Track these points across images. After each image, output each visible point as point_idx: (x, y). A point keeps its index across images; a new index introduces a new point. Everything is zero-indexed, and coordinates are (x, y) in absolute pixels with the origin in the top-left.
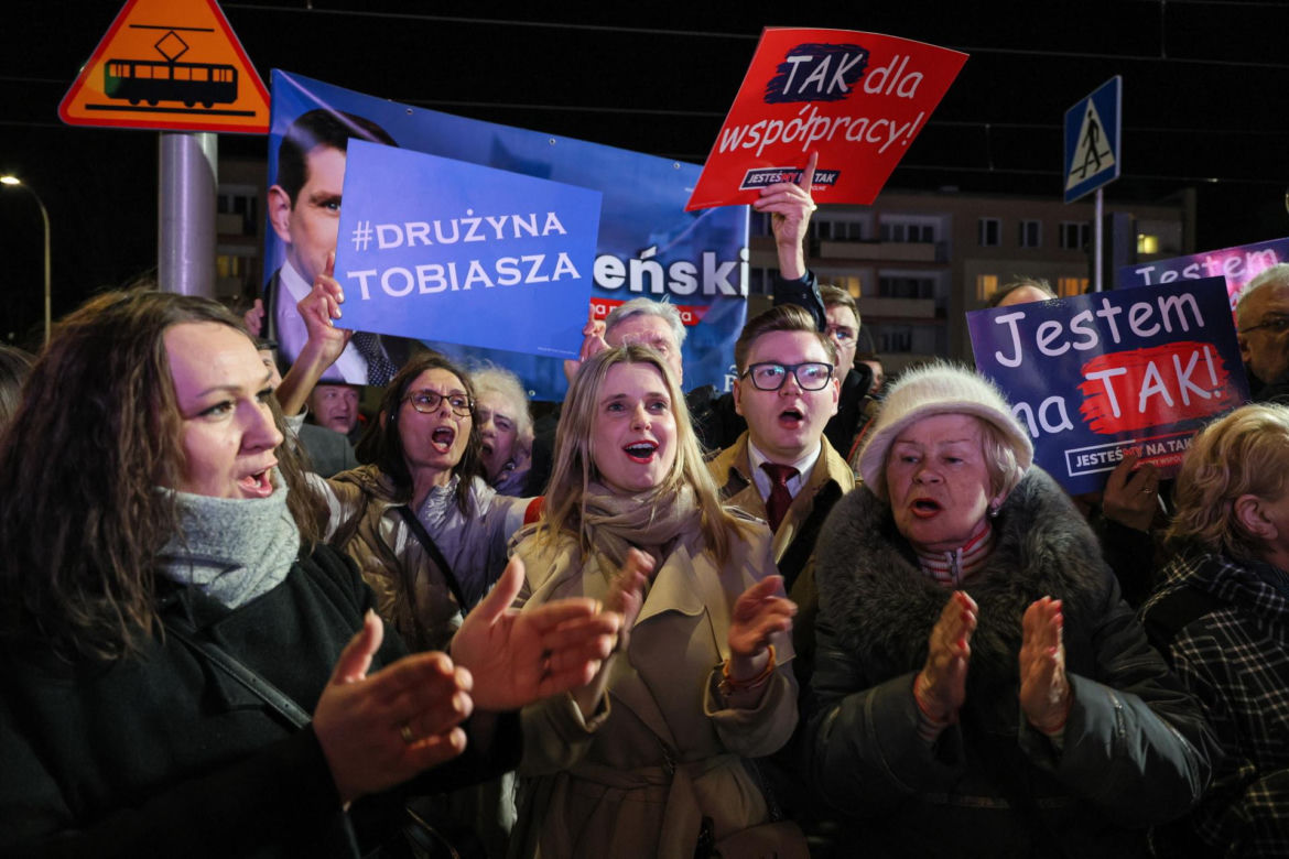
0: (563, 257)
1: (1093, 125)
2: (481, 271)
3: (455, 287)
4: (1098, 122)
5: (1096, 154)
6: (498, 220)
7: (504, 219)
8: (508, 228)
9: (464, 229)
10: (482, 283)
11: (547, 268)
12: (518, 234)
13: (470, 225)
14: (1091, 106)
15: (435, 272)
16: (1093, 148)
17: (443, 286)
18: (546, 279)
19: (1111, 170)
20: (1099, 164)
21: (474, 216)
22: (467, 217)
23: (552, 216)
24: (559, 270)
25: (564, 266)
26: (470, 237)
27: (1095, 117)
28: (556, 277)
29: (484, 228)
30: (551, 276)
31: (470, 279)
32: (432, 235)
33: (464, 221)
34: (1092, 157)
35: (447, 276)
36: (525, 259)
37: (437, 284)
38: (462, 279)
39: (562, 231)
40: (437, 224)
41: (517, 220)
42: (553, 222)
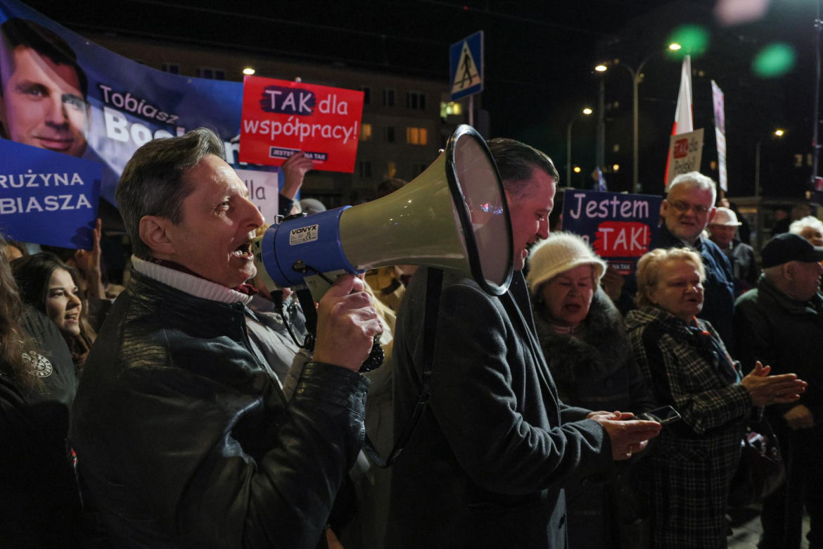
0: (82, 197)
1: (467, 58)
2: (36, 202)
3: (21, 210)
4: (470, 56)
5: (469, 75)
6: (46, 176)
7: (49, 176)
8: (52, 180)
9: (26, 180)
10: (36, 209)
11: (73, 202)
12: (57, 184)
13: (30, 178)
14: (466, 46)
15: (9, 203)
16: (467, 71)
17: (14, 210)
18: (72, 208)
19: (478, 86)
20: (471, 82)
21: (33, 173)
22: (28, 173)
23: (76, 175)
24: (79, 204)
25: (83, 201)
26: (30, 184)
27: (468, 52)
28: (78, 207)
29: (38, 180)
30: (75, 205)
31: (30, 207)
32: (8, 183)
33: (26, 176)
34: (467, 76)
35: (16, 205)
36: (61, 197)
37: (10, 209)
38: (25, 207)
39: (82, 183)
40: (11, 177)
41: (57, 177)
42: (77, 178)
